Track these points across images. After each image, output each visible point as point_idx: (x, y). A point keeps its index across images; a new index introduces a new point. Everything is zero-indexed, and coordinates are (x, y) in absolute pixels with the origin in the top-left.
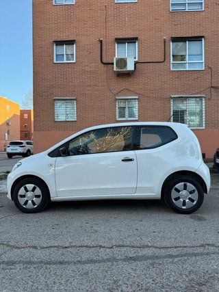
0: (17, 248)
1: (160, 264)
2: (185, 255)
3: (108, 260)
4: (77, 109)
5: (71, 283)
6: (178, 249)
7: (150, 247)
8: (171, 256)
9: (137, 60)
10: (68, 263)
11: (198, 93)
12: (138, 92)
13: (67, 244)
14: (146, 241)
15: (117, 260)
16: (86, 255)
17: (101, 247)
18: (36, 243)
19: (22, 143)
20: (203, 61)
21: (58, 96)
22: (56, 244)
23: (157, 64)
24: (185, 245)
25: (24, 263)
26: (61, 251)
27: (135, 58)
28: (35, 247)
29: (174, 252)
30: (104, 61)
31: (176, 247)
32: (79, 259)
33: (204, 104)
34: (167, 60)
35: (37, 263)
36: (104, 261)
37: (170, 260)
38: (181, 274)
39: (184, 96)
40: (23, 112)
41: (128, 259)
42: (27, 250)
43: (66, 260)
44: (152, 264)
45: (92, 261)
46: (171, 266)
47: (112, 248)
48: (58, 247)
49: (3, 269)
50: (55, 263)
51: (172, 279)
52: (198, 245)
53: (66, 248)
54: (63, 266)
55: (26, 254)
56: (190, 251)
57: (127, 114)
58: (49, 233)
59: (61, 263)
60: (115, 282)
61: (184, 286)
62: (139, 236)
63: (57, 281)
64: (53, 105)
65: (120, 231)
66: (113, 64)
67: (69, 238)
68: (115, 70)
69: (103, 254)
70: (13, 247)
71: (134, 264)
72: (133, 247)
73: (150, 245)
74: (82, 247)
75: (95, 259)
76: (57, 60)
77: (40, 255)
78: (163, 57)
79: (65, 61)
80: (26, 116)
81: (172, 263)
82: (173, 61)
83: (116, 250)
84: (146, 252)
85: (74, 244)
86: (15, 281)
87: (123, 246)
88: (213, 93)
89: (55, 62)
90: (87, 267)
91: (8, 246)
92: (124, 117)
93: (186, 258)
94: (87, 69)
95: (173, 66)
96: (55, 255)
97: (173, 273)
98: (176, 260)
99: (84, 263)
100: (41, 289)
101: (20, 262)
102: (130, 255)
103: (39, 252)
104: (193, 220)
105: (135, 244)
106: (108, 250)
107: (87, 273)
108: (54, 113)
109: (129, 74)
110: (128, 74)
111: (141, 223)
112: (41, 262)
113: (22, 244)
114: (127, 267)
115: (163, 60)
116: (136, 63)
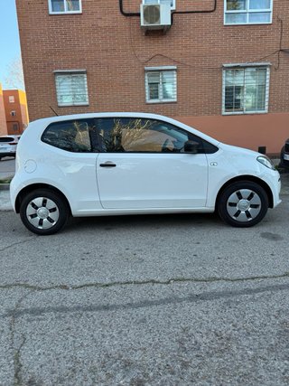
0: (39, 289)
1: (238, 303)
2: (267, 289)
3: (168, 301)
4: (89, 87)
5: (126, 335)
6: (257, 280)
7: (218, 279)
8: (249, 291)
9: (174, 8)
10: (115, 307)
11: (261, 60)
12: (175, 59)
13: (108, 281)
14: (211, 271)
15: (180, 301)
16: (137, 294)
17: (153, 282)
18: (64, 281)
19: (12, 139)
20: (271, 9)
21: (60, 69)
22: (93, 282)
23: (204, 15)
24: (264, 274)
25: (56, 310)
26: (102, 290)
27: (172, 5)
28: (65, 287)
29: (252, 285)
30: (126, 10)
31: (253, 278)
32: (129, 301)
33: (268, 77)
34: (219, 8)
35: (73, 310)
36: (163, 302)
37: (250, 296)
38: (268, 316)
39: (241, 64)
40: (7, 94)
41: (194, 298)
42: (54, 292)
43: (111, 303)
44: (228, 303)
45: (146, 303)
46: (253, 305)
47: (168, 283)
48: (96, 285)
49: (28, 320)
50: (98, 309)
51: (257, 323)
52: (281, 274)
53: (107, 285)
54: (110, 312)
55: (55, 297)
56: (272, 282)
57: (161, 94)
58: (79, 265)
59: (106, 308)
60: (184, 330)
61: (276, 331)
62: (200, 265)
63: (106, 334)
64: (54, 82)
65: (174, 259)
66: (139, 15)
67: (108, 272)
68: (142, 24)
69: (160, 292)
70: (34, 288)
71: (204, 304)
72: (196, 280)
73: (218, 276)
74: (128, 283)
75: (150, 299)
76: (53, 11)
77: (73, 298)
78: (213, 4)
79: (66, 12)
80: (12, 99)
81: (253, 300)
82: (227, 9)
83: (175, 286)
84: (214, 287)
85: (116, 280)
86: (49, 336)
87: (184, 280)
88: (282, 60)
89: (51, 13)
90: (142, 311)
91: (27, 286)
92: (157, 97)
93: (269, 293)
94: (101, 23)
95: (227, 17)
96: (96, 297)
97: (257, 314)
98: (257, 296)
99: (138, 306)
100: (87, 346)
101: (49, 309)
102: (196, 293)
103: (72, 293)
104: (265, 240)
105: (198, 277)
106: (164, 286)
107: (144, 321)
108: (55, 93)
109: (162, 32)
110: (162, 30)
111: (199, 246)
112: (78, 308)
113: (45, 283)
114: (195, 309)
115: (212, 9)
116: (173, 13)
